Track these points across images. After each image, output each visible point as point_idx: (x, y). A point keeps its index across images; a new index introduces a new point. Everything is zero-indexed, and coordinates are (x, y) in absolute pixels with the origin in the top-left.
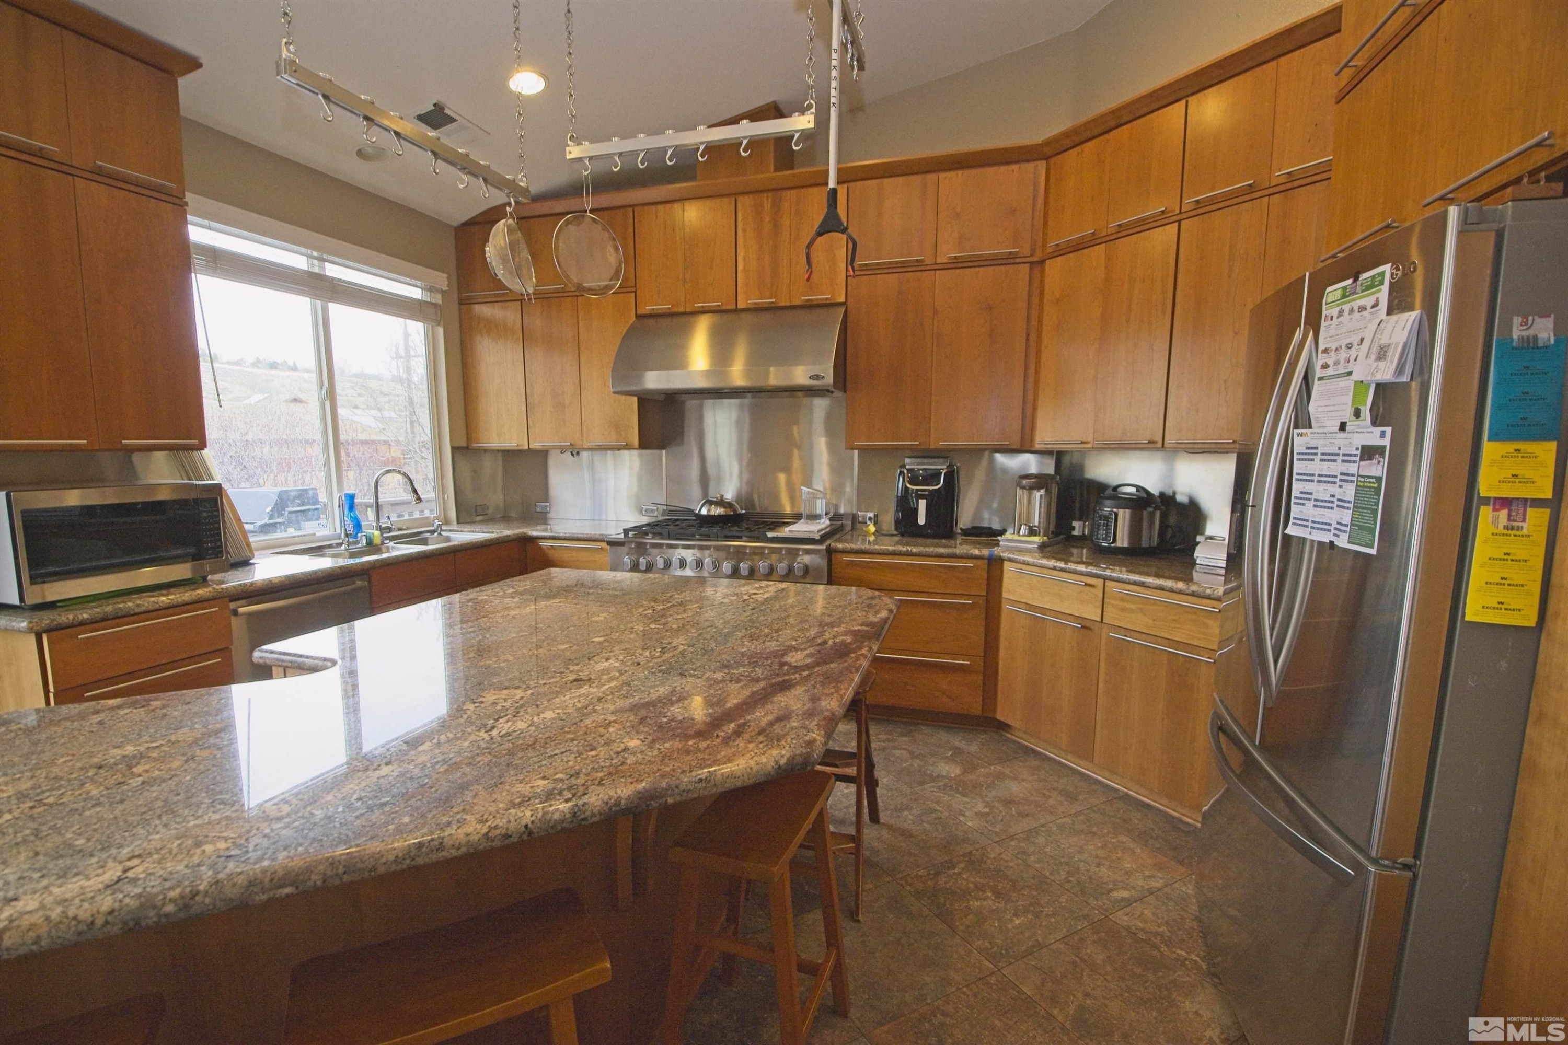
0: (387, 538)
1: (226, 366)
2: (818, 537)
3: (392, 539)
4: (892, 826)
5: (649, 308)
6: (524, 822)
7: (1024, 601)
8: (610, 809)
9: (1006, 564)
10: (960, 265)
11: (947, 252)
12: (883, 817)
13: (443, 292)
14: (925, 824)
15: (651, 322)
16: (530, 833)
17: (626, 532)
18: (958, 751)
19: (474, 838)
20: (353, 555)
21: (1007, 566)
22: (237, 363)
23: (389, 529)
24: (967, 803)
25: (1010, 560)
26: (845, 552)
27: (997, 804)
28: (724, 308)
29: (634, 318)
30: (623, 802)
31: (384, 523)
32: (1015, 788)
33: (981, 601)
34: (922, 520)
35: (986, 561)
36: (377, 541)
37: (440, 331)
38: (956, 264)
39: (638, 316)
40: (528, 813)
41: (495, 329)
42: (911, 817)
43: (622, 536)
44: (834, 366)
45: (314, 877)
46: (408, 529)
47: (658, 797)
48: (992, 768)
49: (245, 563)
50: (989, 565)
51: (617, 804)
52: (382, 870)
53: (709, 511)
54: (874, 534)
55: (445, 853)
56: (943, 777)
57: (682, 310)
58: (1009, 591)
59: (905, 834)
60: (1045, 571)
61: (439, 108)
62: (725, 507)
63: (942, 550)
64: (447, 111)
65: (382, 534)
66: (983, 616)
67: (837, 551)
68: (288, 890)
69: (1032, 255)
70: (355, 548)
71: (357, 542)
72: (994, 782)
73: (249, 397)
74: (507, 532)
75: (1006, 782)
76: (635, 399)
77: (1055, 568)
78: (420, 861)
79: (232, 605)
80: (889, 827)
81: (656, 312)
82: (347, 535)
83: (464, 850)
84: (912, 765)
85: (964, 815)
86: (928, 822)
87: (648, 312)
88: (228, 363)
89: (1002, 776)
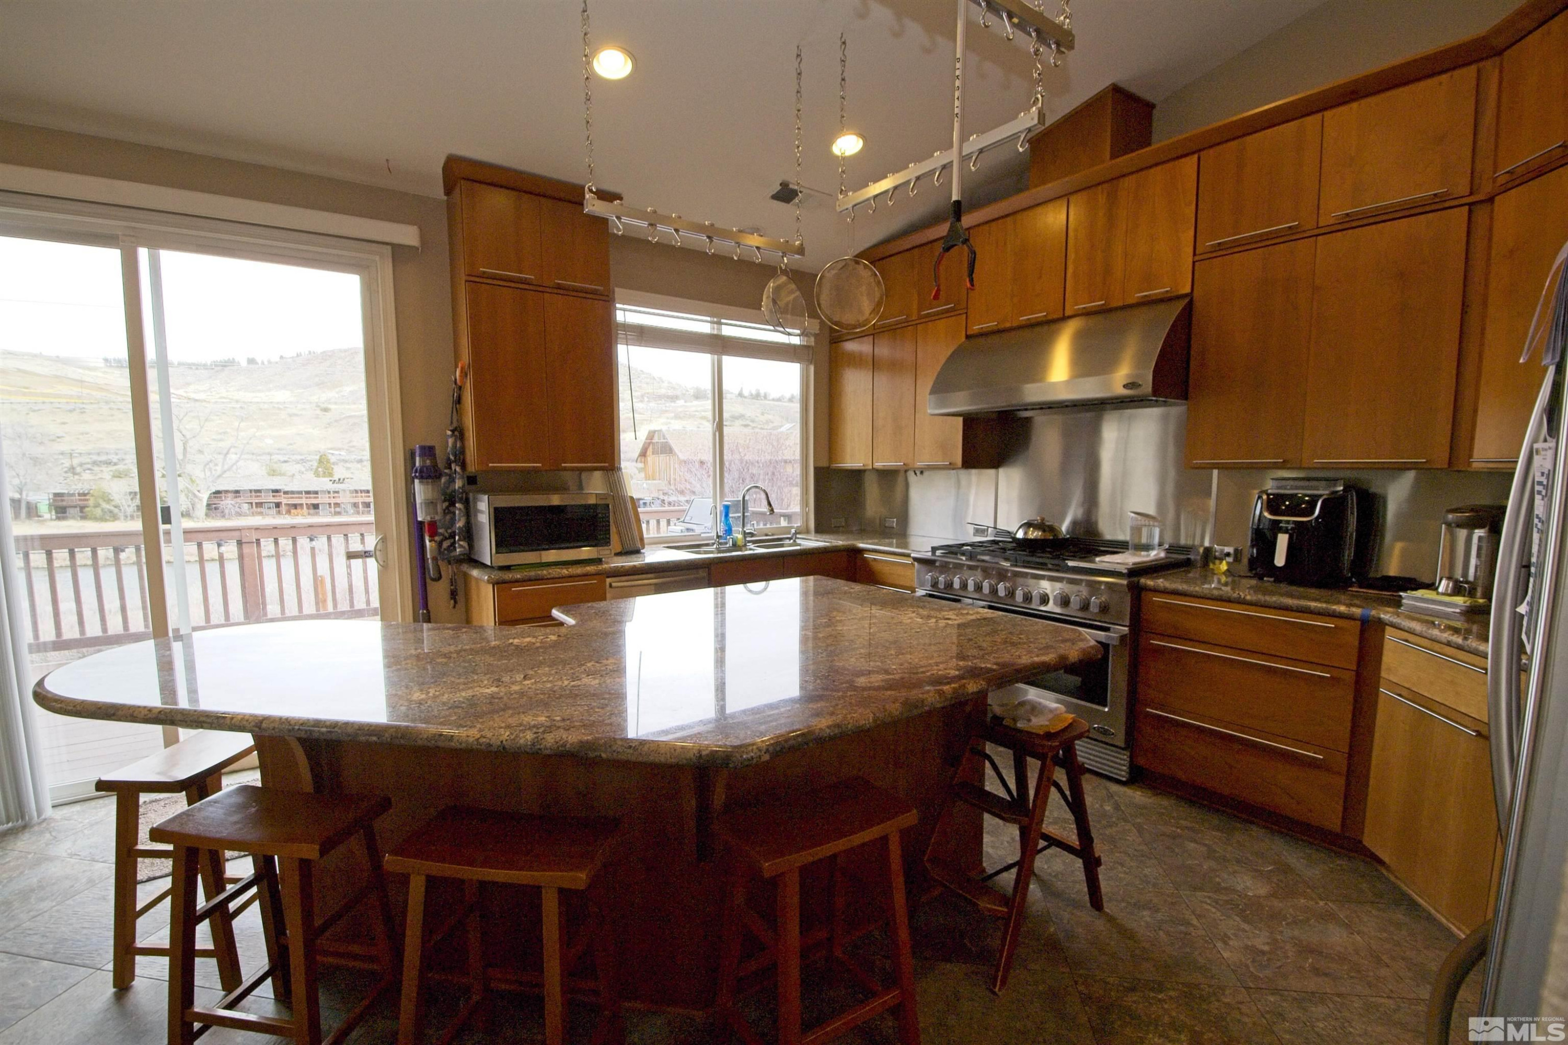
0: (749, 542)
1: (772, 402)
2: (1125, 571)
3: (754, 542)
4: (1115, 919)
5: (976, 328)
6: (501, 738)
7: (1406, 685)
8: (558, 747)
9: (1388, 630)
10: (1354, 224)
11: (1333, 212)
12: (1108, 907)
13: (816, 335)
14: (1161, 933)
15: (982, 341)
16: (504, 748)
17: (934, 549)
18: (1286, 869)
19: (471, 740)
20: (719, 551)
21: (1390, 634)
22: (779, 400)
23: (752, 535)
24: (1244, 930)
25: (1393, 625)
26: (1156, 591)
27: (1288, 946)
28: (1050, 318)
29: (963, 339)
30: (568, 746)
31: (748, 529)
32: (1336, 937)
33: (1349, 677)
34: (1280, 560)
35: (1359, 623)
36: (740, 543)
37: (812, 368)
38: (1349, 223)
39: (967, 337)
40: (507, 733)
41: (856, 361)
42: (1148, 919)
43: (930, 554)
44: (1154, 371)
45: (387, 735)
46: (773, 535)
47: (595, 750)
48: (1322, 903)
49: (637, 552)
50: (1362, 632)
51: (564, 745)
52: (420, 743)
53: (1026, 533)
54: (1224, 573)
55: (453, 744)
56: (1234, 891)
57: (1008, 325)
58: (1389, 669)
59: (1127, 934)
60: (1437, 646)
61: (784, 185)
62: (1044, 531)
63: (1289, 601)
64: (791, 186)
65: (745, 537)
66: (1350, 698)
67: (1146, 589)
68: (374, 738)
69: (1471, 194)
70: (723, 547)
71: (726, 543)
72: (1308, 920)
73: (781, 427)
74: (840, 543)
75: (1331, 926)
76: (961, 419)
77: (1449, 644)
78: (440, 744)
79: (608, 580)
80: (1111, 919)
81: (985, 330)
82: (718, 537)
83: (464, 745)
84: (1200, 865)
85: (1226, 943)
86: (1168, 933)
87: (977, 331)
88: (773, 400)
89: (1327, 917)
